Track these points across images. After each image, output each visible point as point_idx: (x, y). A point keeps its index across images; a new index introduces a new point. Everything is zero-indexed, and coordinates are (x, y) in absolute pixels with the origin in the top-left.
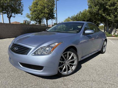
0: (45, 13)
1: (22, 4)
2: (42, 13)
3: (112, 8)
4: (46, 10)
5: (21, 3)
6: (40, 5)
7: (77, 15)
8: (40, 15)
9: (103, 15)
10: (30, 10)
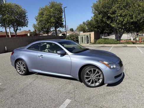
0: (51, 23)
1: (27, 17)
2: (48, 22)
3: (113, 16)
4: (53, 20)
5: (26, 15)
6: (46, 15)
7: (92, 20)
8: (46, 25)
9: (108, 22)
10: (37, 20)
